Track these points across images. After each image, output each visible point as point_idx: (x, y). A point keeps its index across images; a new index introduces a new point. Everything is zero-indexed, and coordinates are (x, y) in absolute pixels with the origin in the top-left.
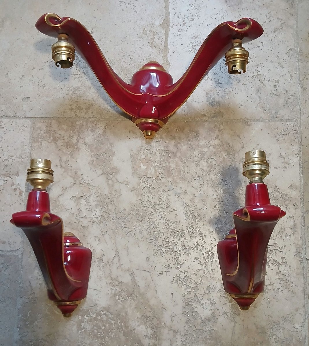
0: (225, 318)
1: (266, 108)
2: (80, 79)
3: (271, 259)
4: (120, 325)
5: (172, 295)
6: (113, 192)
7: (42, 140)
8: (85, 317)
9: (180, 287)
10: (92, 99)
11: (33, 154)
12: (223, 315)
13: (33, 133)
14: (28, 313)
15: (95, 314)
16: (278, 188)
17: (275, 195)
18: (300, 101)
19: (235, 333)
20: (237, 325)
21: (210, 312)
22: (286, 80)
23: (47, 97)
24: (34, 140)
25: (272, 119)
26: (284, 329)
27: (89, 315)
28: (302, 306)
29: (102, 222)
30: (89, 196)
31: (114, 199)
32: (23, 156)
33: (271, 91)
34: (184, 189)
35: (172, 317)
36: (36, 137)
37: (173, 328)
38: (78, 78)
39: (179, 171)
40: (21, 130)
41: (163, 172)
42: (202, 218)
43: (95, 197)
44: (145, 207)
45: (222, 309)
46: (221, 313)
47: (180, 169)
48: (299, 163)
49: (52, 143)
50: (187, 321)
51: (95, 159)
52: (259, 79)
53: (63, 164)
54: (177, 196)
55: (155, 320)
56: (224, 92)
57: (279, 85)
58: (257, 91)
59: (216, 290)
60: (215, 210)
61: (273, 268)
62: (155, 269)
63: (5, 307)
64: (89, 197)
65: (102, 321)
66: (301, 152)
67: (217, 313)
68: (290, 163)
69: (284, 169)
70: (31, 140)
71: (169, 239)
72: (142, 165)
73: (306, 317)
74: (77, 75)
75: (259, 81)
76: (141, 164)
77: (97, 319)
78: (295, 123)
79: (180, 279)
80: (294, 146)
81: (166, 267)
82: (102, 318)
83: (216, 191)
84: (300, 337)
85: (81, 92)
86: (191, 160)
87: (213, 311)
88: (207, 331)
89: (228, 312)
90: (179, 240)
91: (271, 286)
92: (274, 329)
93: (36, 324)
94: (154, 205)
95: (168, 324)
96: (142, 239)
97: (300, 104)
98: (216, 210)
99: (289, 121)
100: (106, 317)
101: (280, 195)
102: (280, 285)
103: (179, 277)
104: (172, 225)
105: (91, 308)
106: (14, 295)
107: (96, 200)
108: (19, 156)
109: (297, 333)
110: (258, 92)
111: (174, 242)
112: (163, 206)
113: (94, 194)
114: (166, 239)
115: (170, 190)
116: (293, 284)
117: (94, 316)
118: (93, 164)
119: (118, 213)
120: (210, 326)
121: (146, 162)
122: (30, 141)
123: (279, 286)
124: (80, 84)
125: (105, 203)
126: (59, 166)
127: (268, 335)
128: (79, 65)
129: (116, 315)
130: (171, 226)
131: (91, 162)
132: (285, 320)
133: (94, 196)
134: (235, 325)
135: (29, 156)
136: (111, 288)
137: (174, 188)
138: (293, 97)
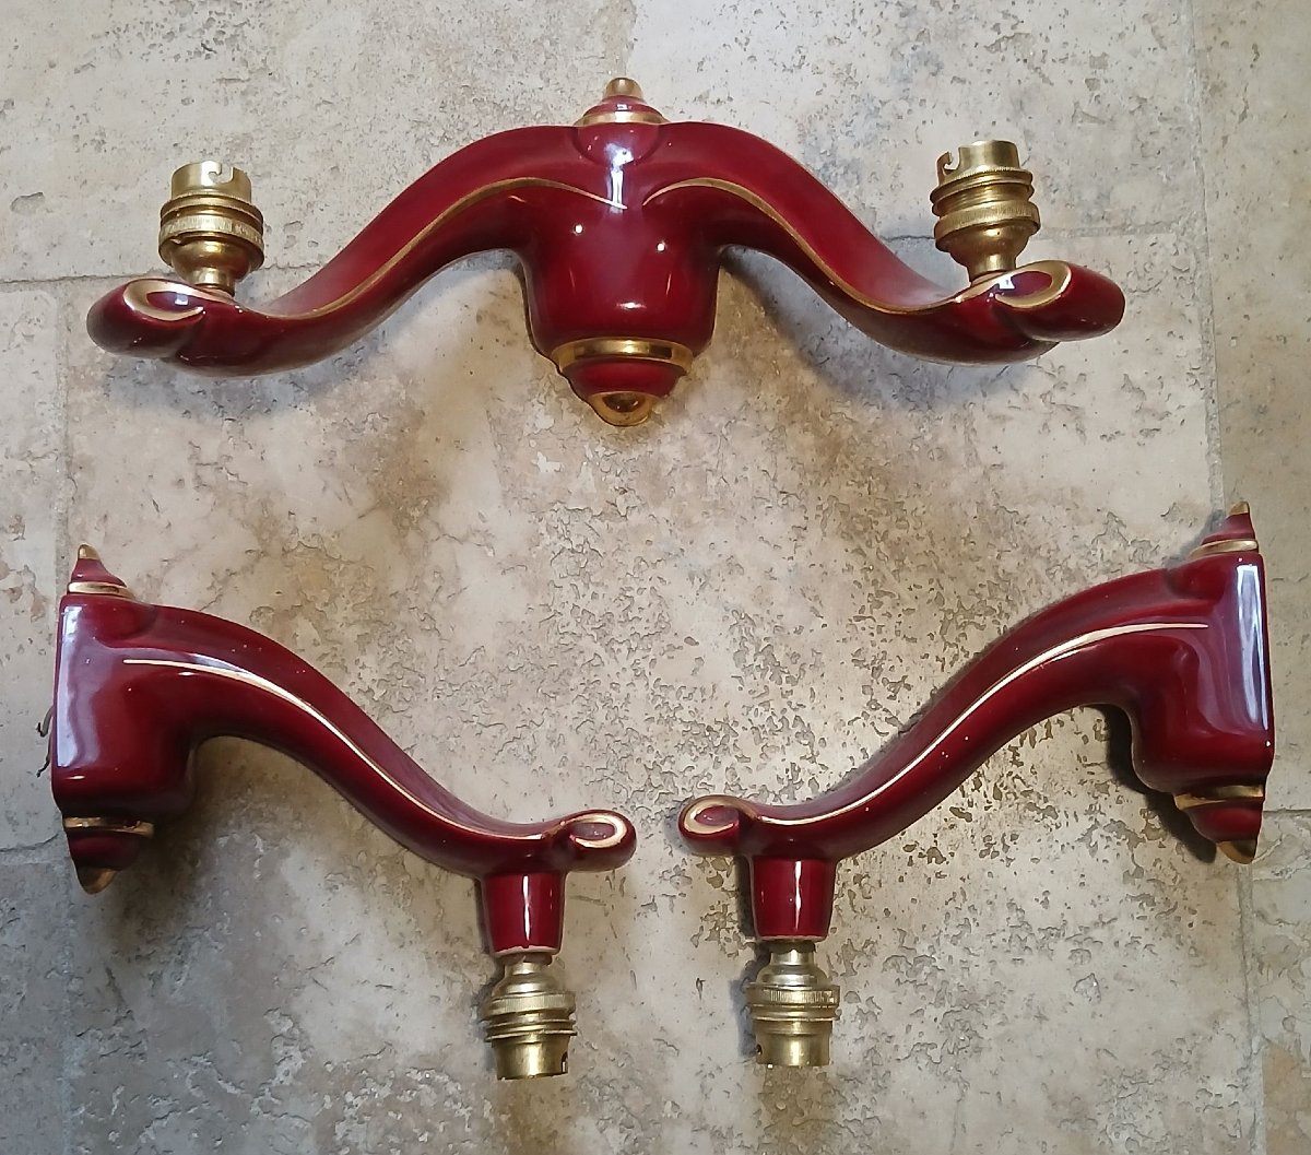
0: (920, 1068)
1: (1057, 180)
2: (250, 98)
3: (1100, 817)
4: (492, 1120)
5: (700, 989)
6: (426, 581)
7: (108, 376)
8: (349, 1097)
9: (729, 955)
10: (307, 183)
11: (77, 436)
12: (912, 1059)
13: (67, 347)
14: (114, 1096)
15: (389, 1084)
16: (1120, 522)
17: (1108, 554)
18: (1200, 141)
19: (963, 1126)
20: (970, 1092)
21: (858, 1049)
22: (1135, 53)
23: (116, 189)
24: (76, 379)
25: (1084, 226)
26: (1163, 1100)
27: (364, 1091)
28: (1236, 1002)
29: (389, 708)
30: (326, 604)
31: (435, 607)
32: (37, 449)
33: (1077, 104)
34: (726, 551)
35: (704, 1075)
36: (84, 362)
37: (710, 1121)
38: (243, 93)
39: (701, 478)
40: (19, 339)
41: (634, 482)
42: (807, 668)
43: (351, 605)
44: (567, 636)
45: (907, 1032)
46: (902, 1048)
47: (705, 466)
48: (1204, 411)
49: (152, 387)
50: (767, 1091)
51: (339, 444)
52: (1019, 56)
53: (208, 475)
54: (696, 580)
55: (635, 1091)
56: (873, 122)
57: (1107, 76)
58: (1018, 107)
59: (878, 961)
60: (859, 628)
61: (1108, 854)
62: (621, 889)
63: (18, 1078)
64: (326, 609)
65: (419, 1112)
66: (1213, 363)
67: (886, 1050)
68: (1168, 413)
69: (1140, 438)
70: (63, 379)
71: (673, 763)
72: (542, 460)
73: (1255, 1046)
74: (238, 84)
75: (1021, 62)
76: (539, 454)
77: (398, 1102)
78: (1184, 238)
79: (729, 925)
80: (1181, 337)
81: (667, 876)
82: (418, 1098)
83: (859, 551)
84: (1230, 1127)
85: (259, 153)
86: (747, 424)
87: (871, 1044)
88: (850, 1126)
89: (933, 1046)
90: (717, 763)
91: (1106, 927)
92: (1123, 1103)
93: (148, 1139)
94: (604, 625)
95: (688, 1106)
96: (561, 769)
97: (1199, 154)
98: (864, 629)
99: (1158, 232)
100: (434, 1095)
101: (1131, 550)
102: (1143, 924)
103: (725, 917)
104: (685, 704)
105: (370, 1063)
106: (49, 1029)
107: (357, 616)
108: (20, 448)
109: (1220, 1115)
110: (1022, 113)
111: (694, 772)
112: (641, 629)
113: (346, 593)
114: (663, 762)
115: (667, 557)
116: (1193, 917)
117: (385, 1092)
118: (332, 465)
119: (456, 667)
120: (860, 1104)
121: (560, 443)
122: (59, 382)
123: (1137, 928)
124: (250, 123)
125: (398, 630)
126: (190, 484)
127: (1101, 1127)
128: (244, 37)
129: (473, 1084)
130: (680, 707)
131: (325, 459)
132: (1166, 1064)
133: (348, 603)
134: (963, 1094)
135: (61, 449)
136: (444, 976)
137: (682, 550)
138: (1169, 126)
